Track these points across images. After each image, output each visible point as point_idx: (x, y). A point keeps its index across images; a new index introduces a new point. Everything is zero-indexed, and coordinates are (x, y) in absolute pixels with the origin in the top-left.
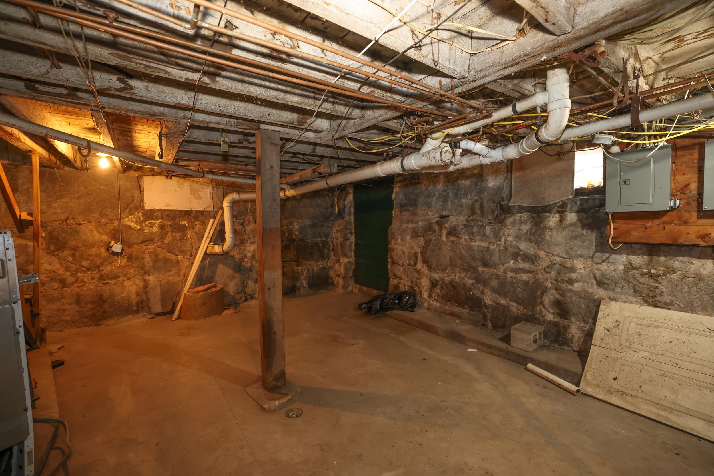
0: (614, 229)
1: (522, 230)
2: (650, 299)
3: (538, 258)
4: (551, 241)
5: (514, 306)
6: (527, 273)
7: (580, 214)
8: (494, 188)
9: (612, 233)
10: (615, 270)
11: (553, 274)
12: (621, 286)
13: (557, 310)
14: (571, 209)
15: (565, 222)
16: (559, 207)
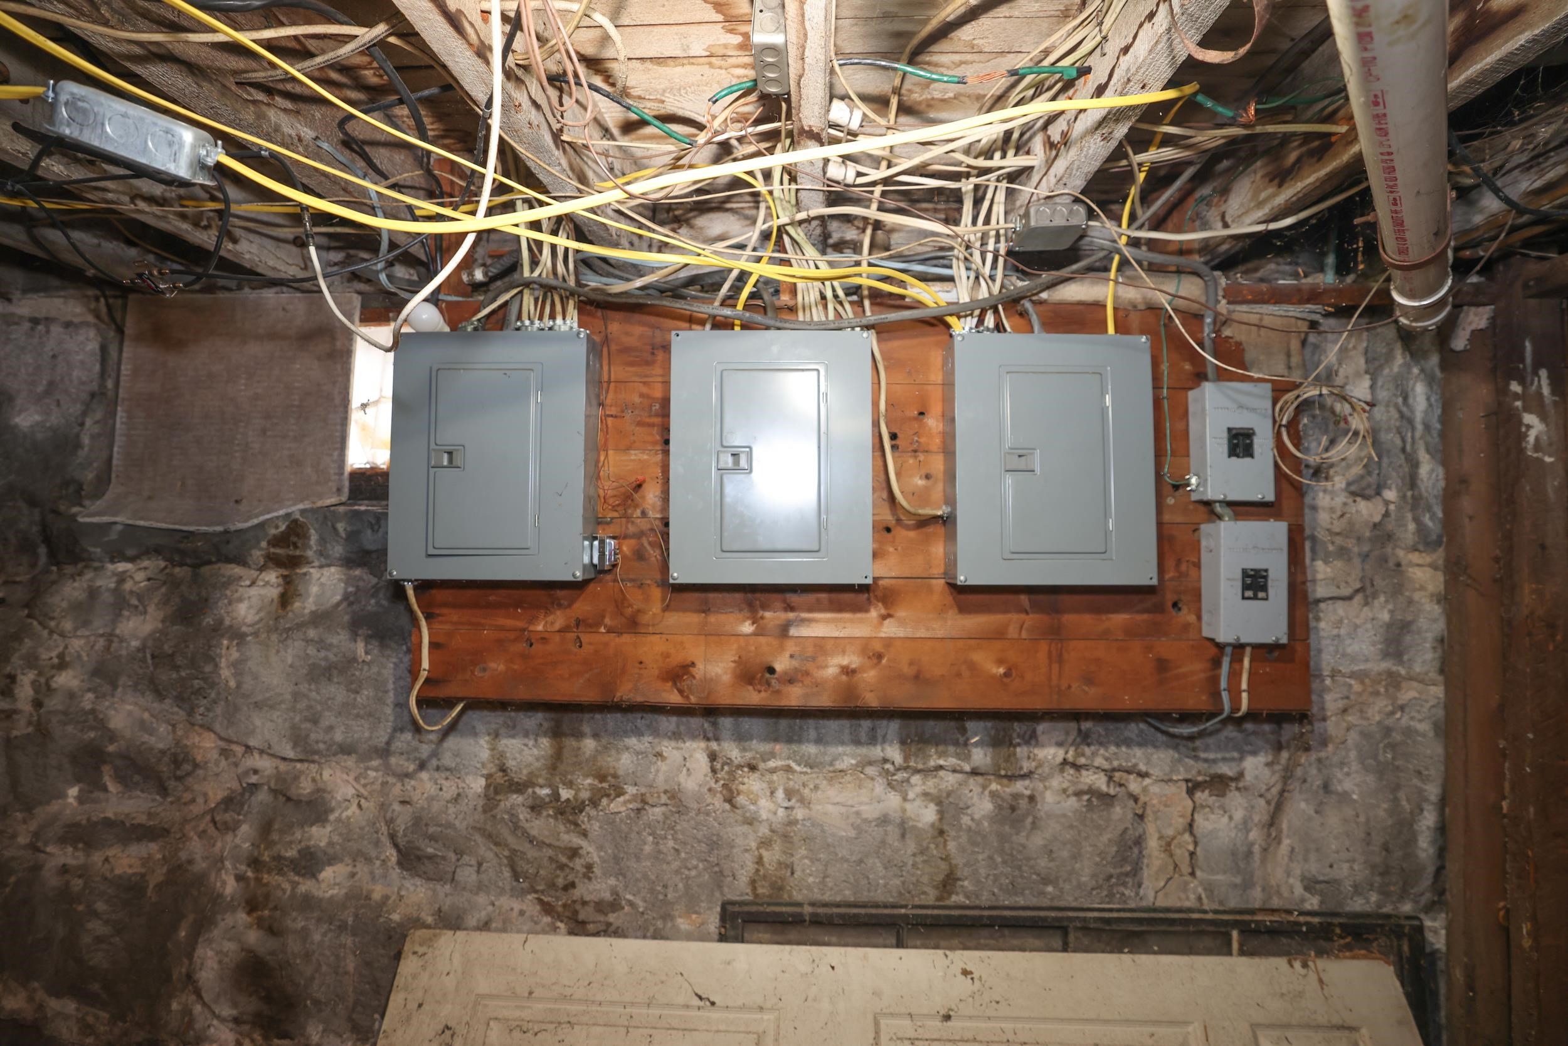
0: (433, 645)
1: (122, 640)
2: (558, 899)
3: (187, 767)
4: (239, 686)
5: (66, 1017)
6: (139, 840)
7: (357, 572)
8: (40, 436)
9: (425, 664)
10: (457, 799)
11: (244, 836)
12: (473, 862)
13: (251, 1005)
14: (321, 553)
15: (297, 605)
16: (277, 541)
